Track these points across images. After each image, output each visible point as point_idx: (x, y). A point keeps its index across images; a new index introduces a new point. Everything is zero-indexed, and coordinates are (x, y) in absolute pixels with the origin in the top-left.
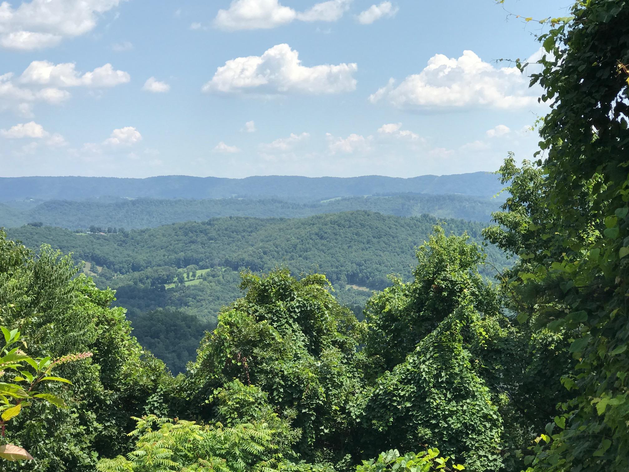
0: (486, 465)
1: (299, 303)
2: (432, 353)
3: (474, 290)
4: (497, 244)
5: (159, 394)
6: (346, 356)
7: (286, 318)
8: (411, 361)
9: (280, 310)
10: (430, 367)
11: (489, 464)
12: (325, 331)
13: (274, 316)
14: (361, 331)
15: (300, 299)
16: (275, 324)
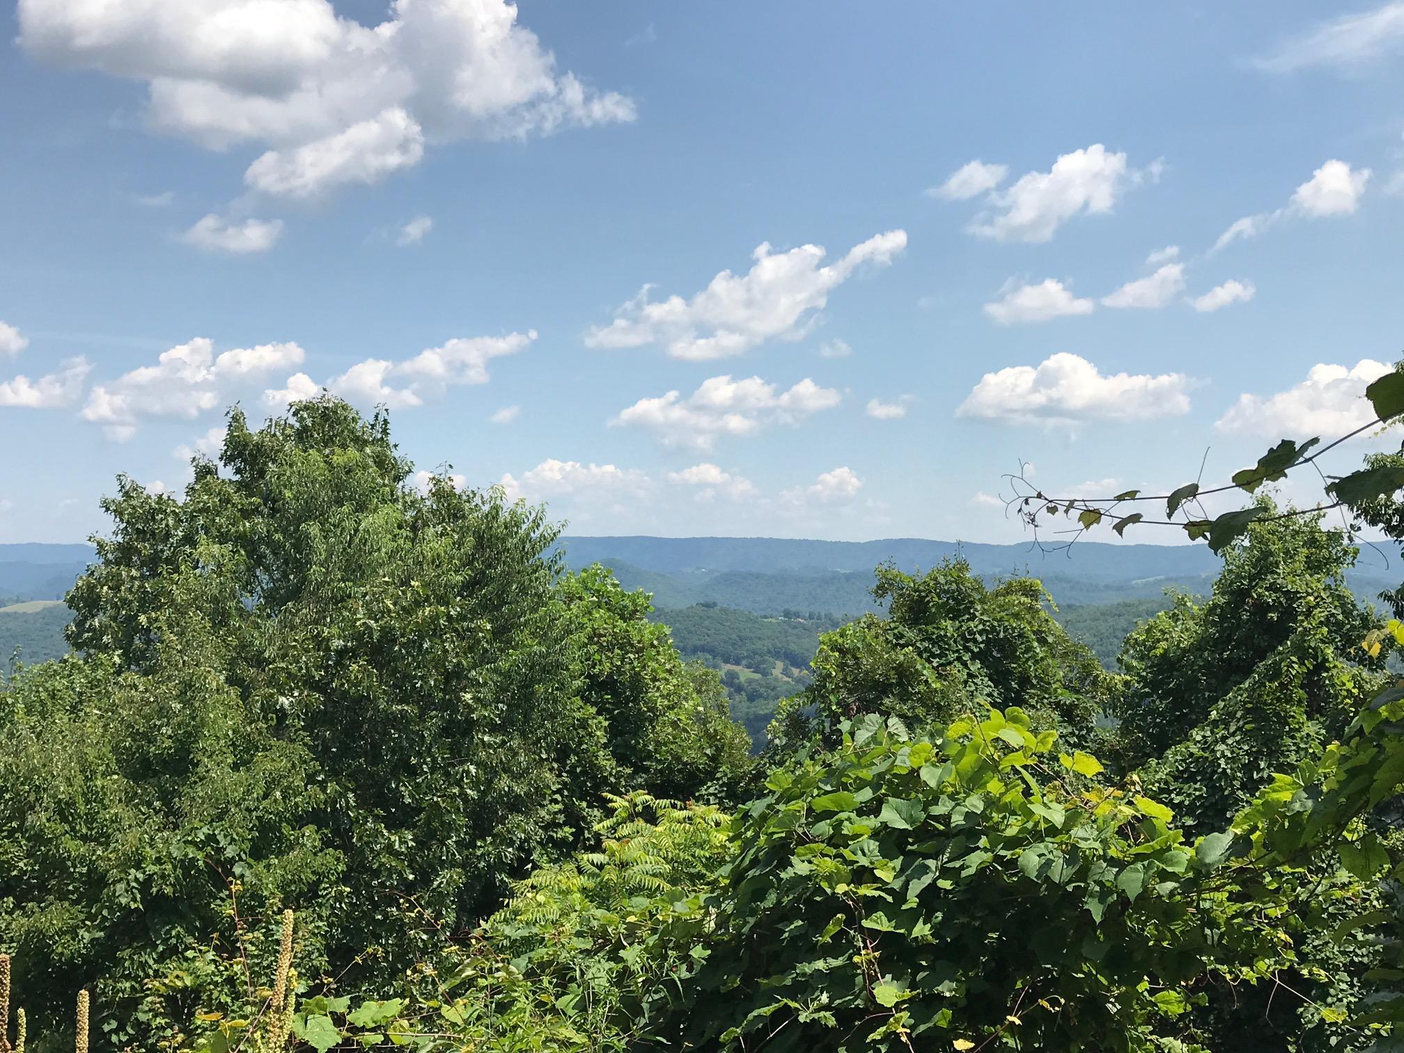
0: (1351, 952)
1: (984, 625)
2: (1241, 723)
3: (1334, 611)
4: (1381, 525)
5: (721, 782)
6: (1077, 732)
7: (958, 651)
8: (1199, 738)
9: (946, 636)
10: (1235, 749)
11: (1357, 950)
12: (1034, 682)
13: (933, 647)
14: (1109, 689)
15: (985, 618)
16: (935, 662)
